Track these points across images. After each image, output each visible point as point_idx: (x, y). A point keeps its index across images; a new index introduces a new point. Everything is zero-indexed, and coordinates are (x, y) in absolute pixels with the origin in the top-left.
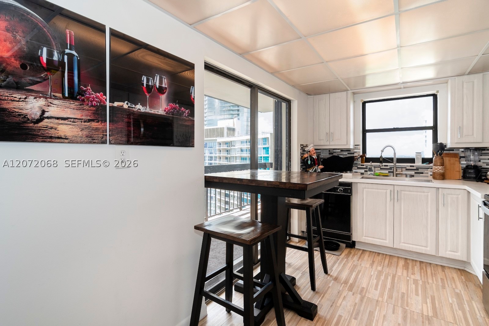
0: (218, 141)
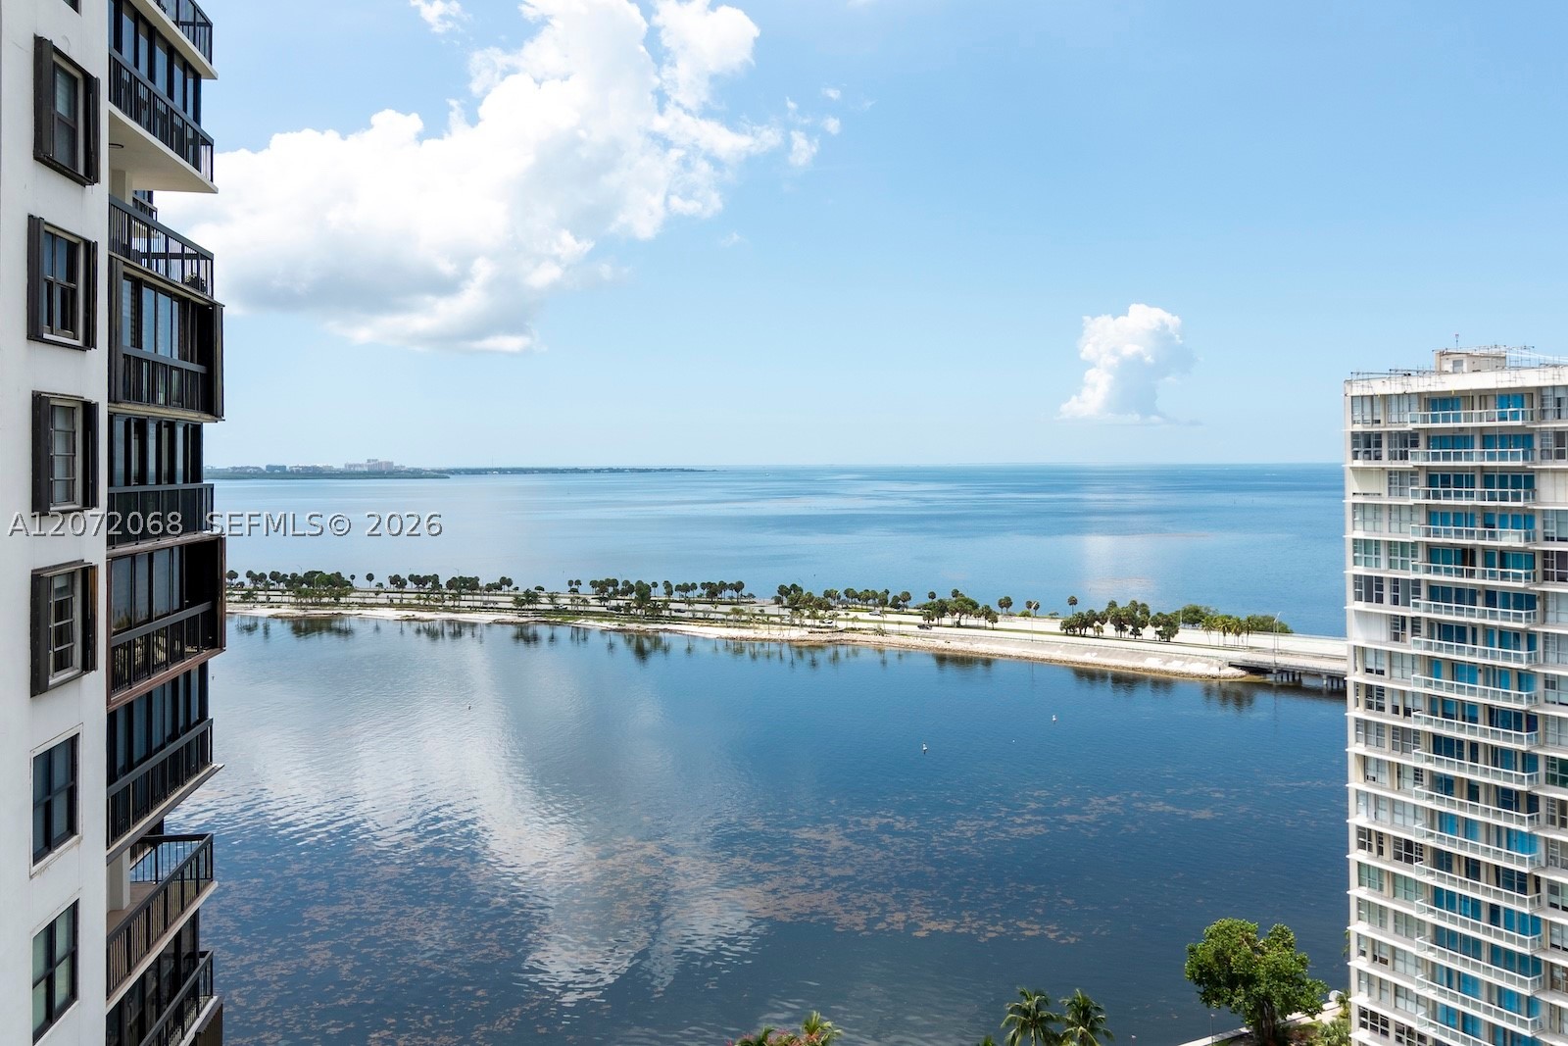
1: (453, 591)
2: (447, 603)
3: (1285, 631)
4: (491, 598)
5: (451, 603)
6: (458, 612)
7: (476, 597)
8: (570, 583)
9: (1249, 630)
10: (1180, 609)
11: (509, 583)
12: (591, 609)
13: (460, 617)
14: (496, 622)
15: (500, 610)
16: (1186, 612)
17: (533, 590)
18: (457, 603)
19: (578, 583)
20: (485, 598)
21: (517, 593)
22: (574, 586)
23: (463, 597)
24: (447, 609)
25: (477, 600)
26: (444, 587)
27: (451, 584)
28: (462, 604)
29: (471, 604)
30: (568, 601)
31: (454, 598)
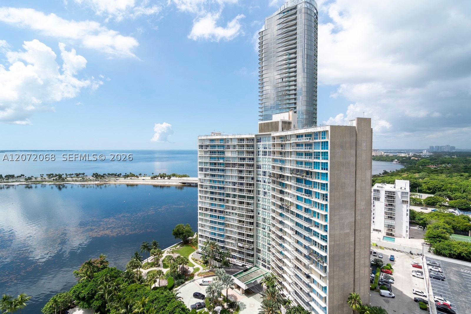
0: (272, 136)
1: (6, 178)
2: (4, 181)
3: (188, 177)
4: (18, 179)
5: (6, 181)
6: (8, 183)
7: (14, 179)
8: (41, 175)
9: (183, 177)
10: (171, 174)
11: (23, 175)
12: (46, 180)
13: (9, 184)
14: (20, 184)
15: (21, 182)
16: (172, 174)
17: (30, 177)
18: (8, 181)
19: (43, 175)
20: (17, 179)
21: (26, 178)
22: (42, 176)
23: (10, 179)
24: (5, 182)
25: (14, 180)
26: (4, 177)
27: (6, 177)
28: (9, 181)
29: (12, 181)
30: (40, 179)
31: (7, 179)
